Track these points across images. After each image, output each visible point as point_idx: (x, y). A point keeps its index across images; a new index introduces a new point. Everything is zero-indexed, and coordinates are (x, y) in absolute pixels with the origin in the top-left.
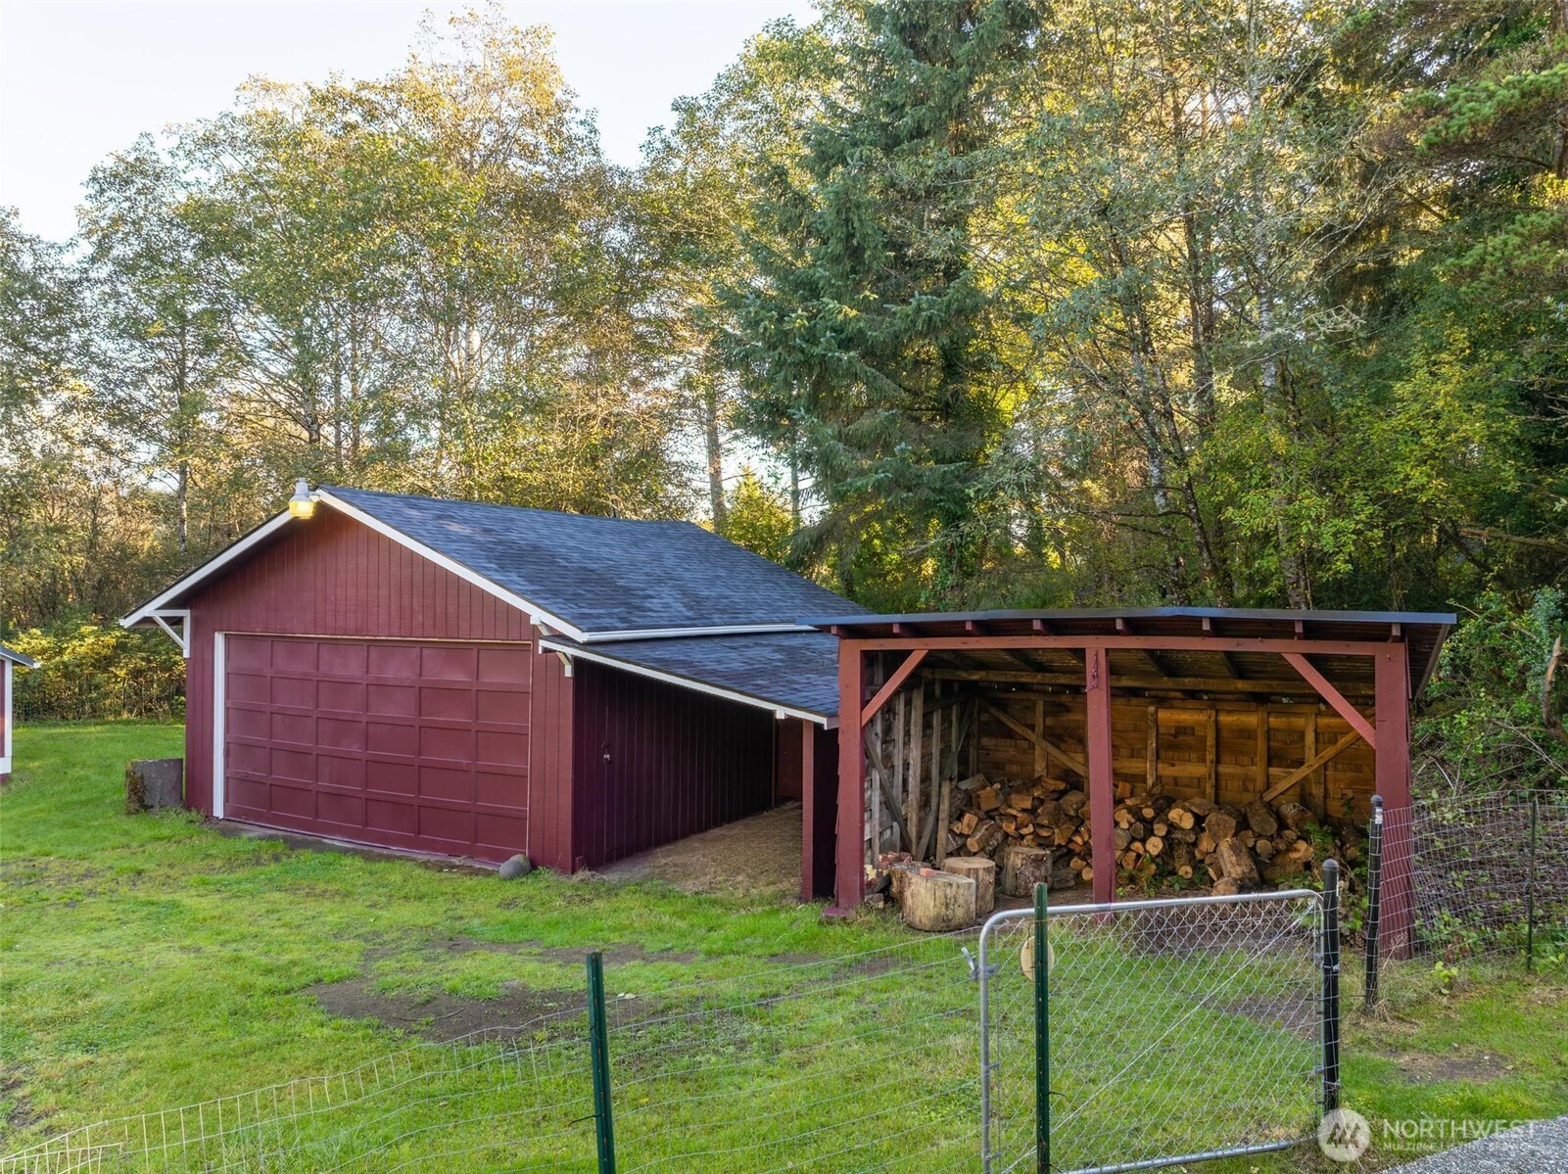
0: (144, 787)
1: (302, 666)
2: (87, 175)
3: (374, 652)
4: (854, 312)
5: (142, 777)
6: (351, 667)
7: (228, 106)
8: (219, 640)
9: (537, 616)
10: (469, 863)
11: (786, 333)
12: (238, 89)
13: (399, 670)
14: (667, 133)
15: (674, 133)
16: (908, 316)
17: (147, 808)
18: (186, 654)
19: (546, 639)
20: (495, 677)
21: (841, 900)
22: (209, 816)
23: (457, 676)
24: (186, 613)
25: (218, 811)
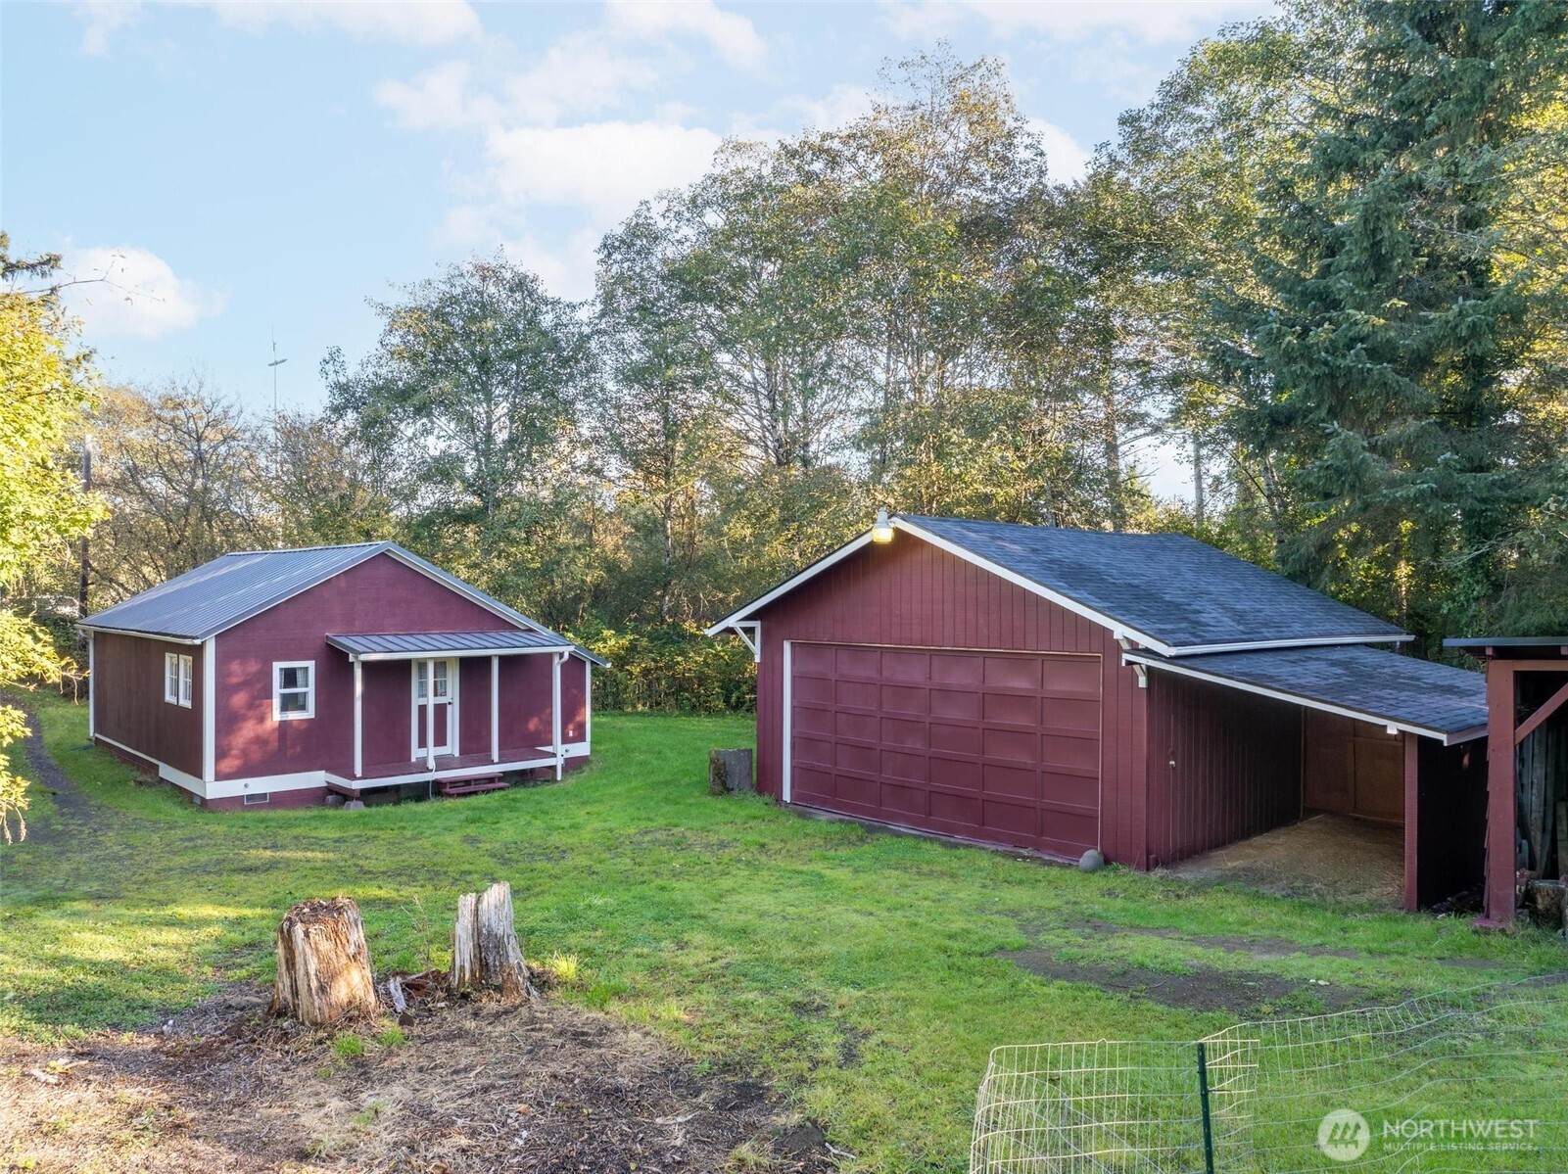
0: (726, 772)
1: (864, 671)
2: (598, 244)
3: (936, 661)
4: (1382, 321)
5: (724, 764)
6: (913, 673)
7: (709, 170)
8: (787, 646)
9: (1120, 631)
10: (1037, 854)
11: (1309, 347)
12: (716, 153)
13: (959, 677)
14: (1113, 147)
15: (1121, 147)
16: (1447, 322)
17: (729, 790)
18: (757, 659)
19: (1126, 652)
20: (1061, 684)
21: (1493, 913)
22: (779, 800)
23: (1019, 683)
24: (757, 624)
25: (787, 797)
